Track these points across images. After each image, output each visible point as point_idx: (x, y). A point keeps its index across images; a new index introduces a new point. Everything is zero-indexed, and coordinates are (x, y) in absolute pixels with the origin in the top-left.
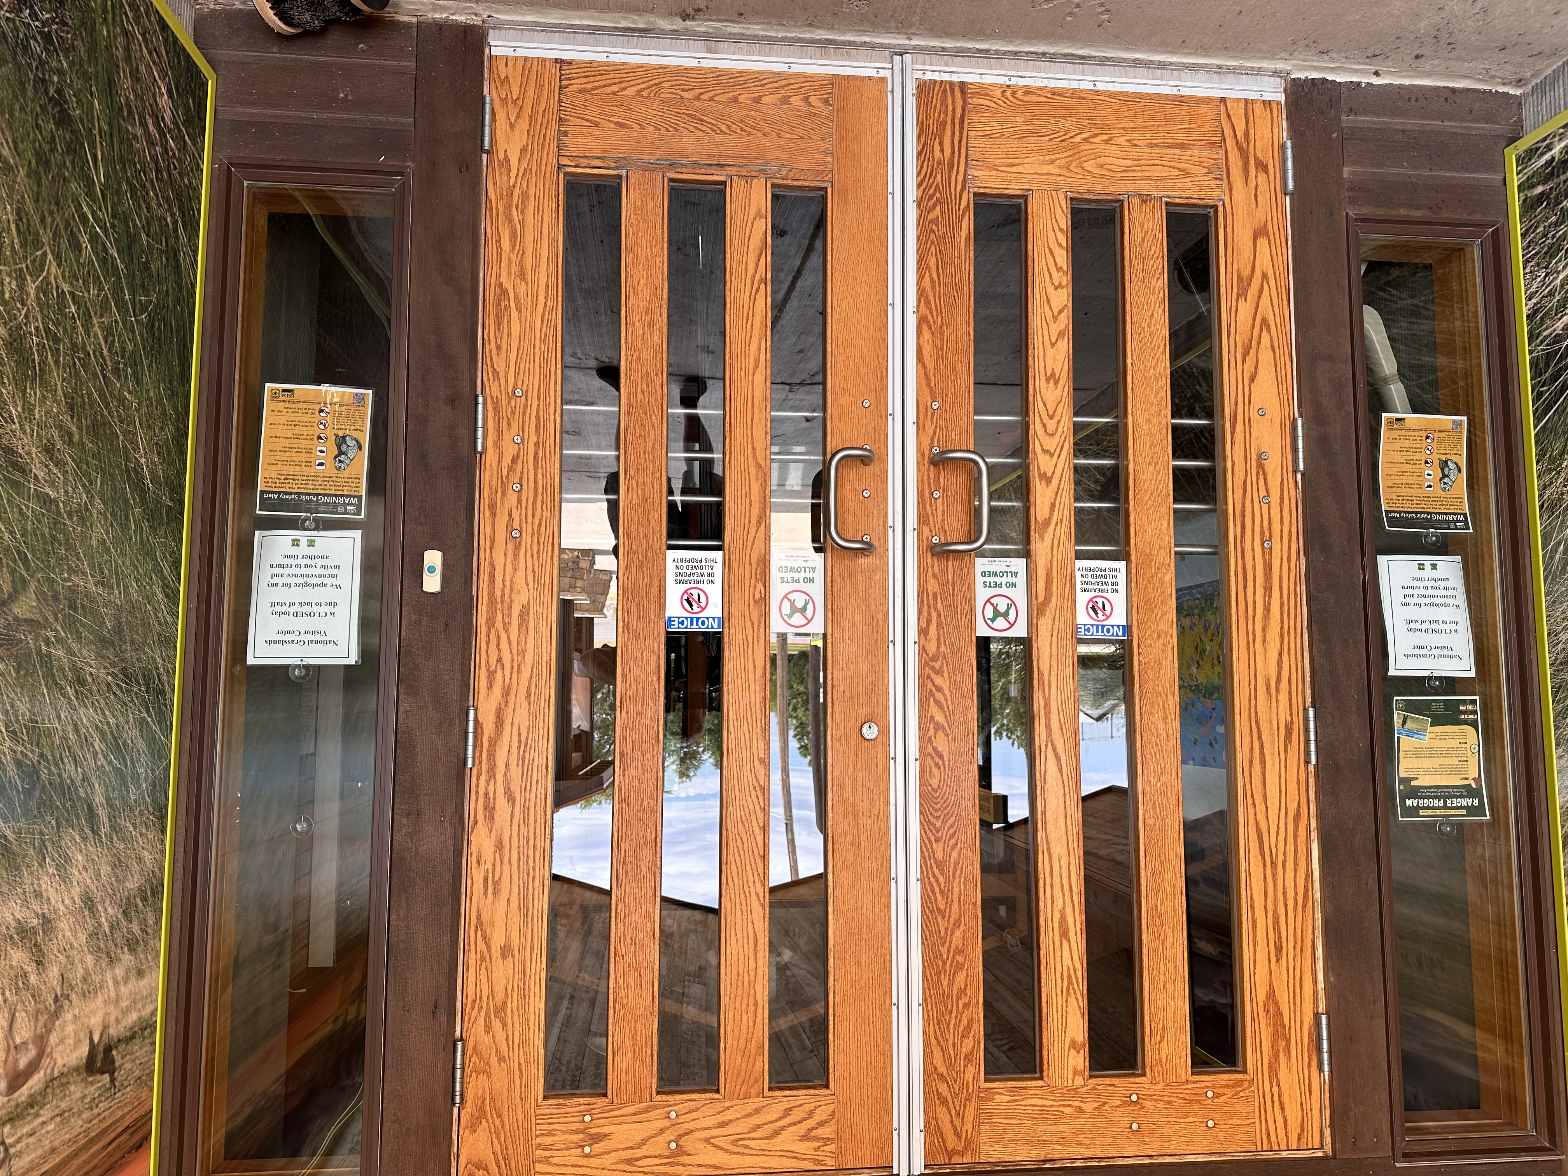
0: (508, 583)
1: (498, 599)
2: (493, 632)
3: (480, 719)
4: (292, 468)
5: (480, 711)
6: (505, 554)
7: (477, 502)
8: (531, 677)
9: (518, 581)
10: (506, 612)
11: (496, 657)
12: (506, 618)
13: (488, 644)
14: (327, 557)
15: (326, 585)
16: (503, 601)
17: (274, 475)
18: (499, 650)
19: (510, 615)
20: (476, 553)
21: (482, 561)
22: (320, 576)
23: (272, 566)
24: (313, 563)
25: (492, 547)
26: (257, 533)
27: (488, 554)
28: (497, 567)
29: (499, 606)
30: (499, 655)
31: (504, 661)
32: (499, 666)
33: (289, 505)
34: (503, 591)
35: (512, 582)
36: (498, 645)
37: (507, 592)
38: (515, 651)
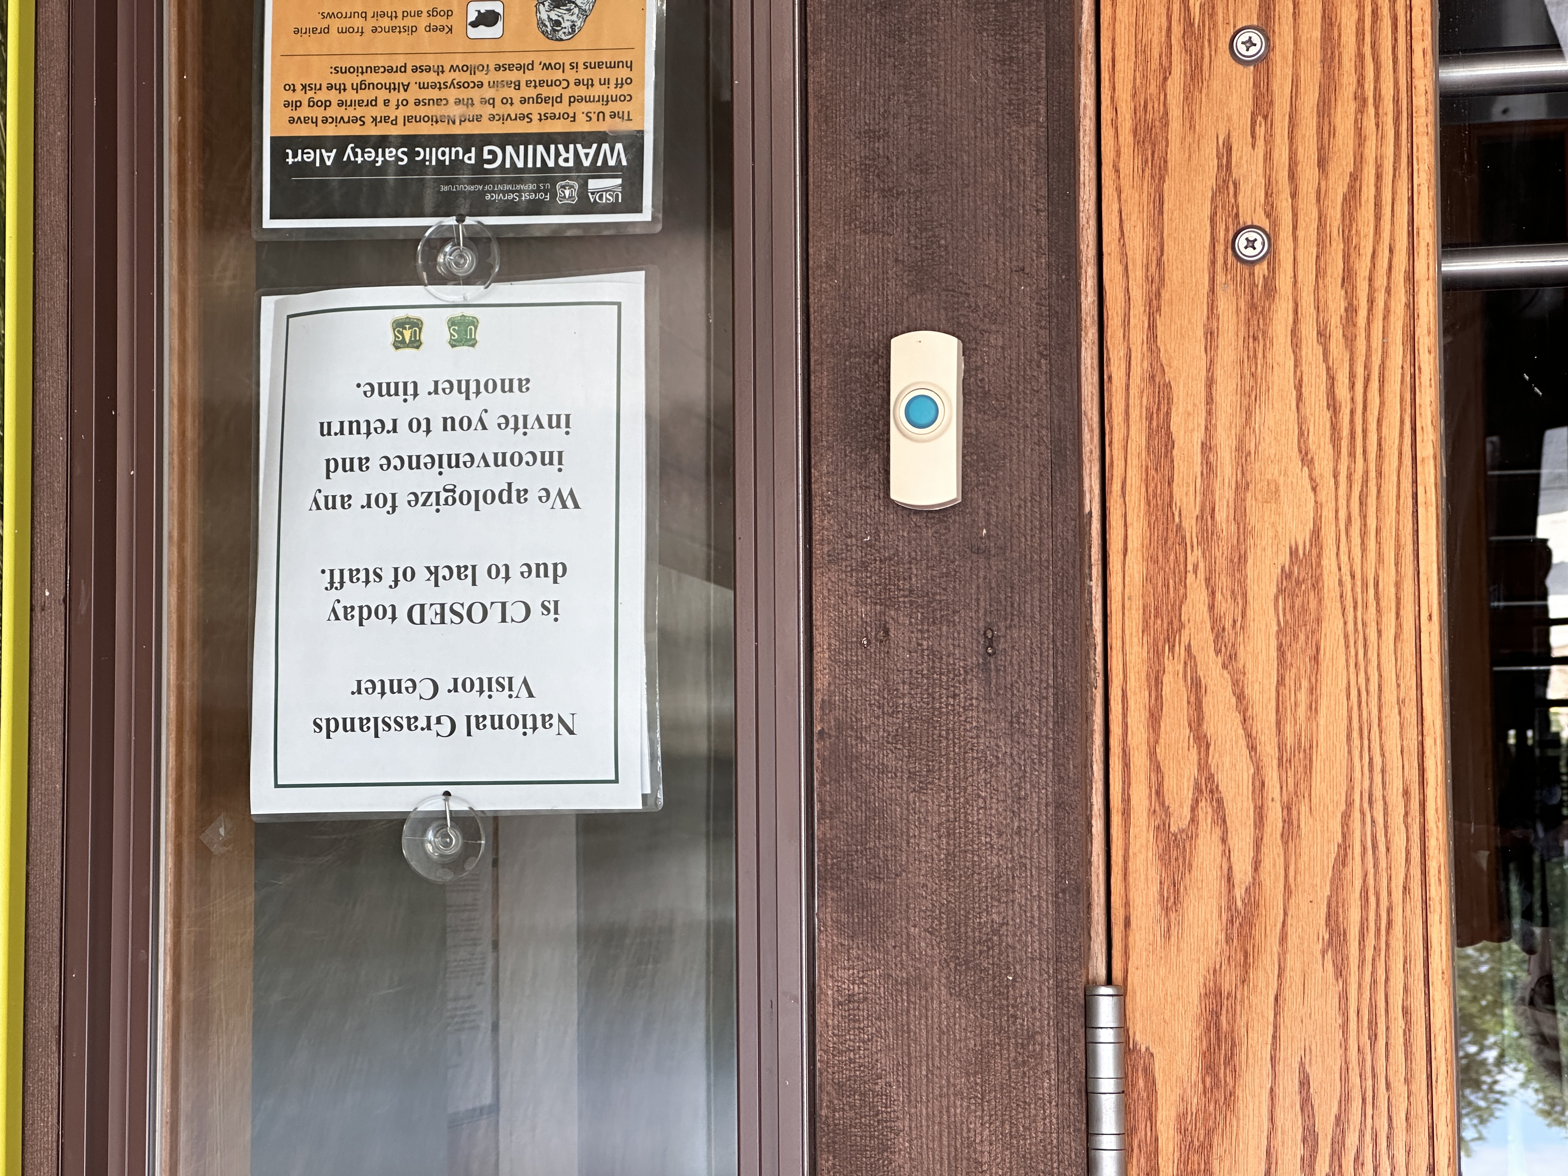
0: (1225, 457)
1: (1190, 526)
2: (1173, 667)
3: (1140, 1037)
4: (382, 43)
5: (1138, 1000)
6: (1211, 335)
7: (1087, 124)
8: (1342, 859)
9: (1268, 448)
10: (1223, 581)
11: (1191, 770)
12: (1224, 605)
13: (1155, 718)
14: (523, 385)
15: (522, 495)
16: (1208, 535)
17: (320, 73)
18: (1202, 742)
19: (1240, 594)
20: (1090, 335)
21: (1116, 369)
22: (501, 460)
23: (325, 430)
24: (472, 408)
25: (1153, 308)
26: (268, 303)
27: (1138, 335)
28: (1179, 392)
29: (1194, 556)
30: (1203, 765)
31: (1227, 791)
32: (1205, 810)
33: (378, 187)
34: (1208, 491)
35: (1243, 455)
36: (1197, 723)
37: (1224, 496)
38: (1269, 749)
